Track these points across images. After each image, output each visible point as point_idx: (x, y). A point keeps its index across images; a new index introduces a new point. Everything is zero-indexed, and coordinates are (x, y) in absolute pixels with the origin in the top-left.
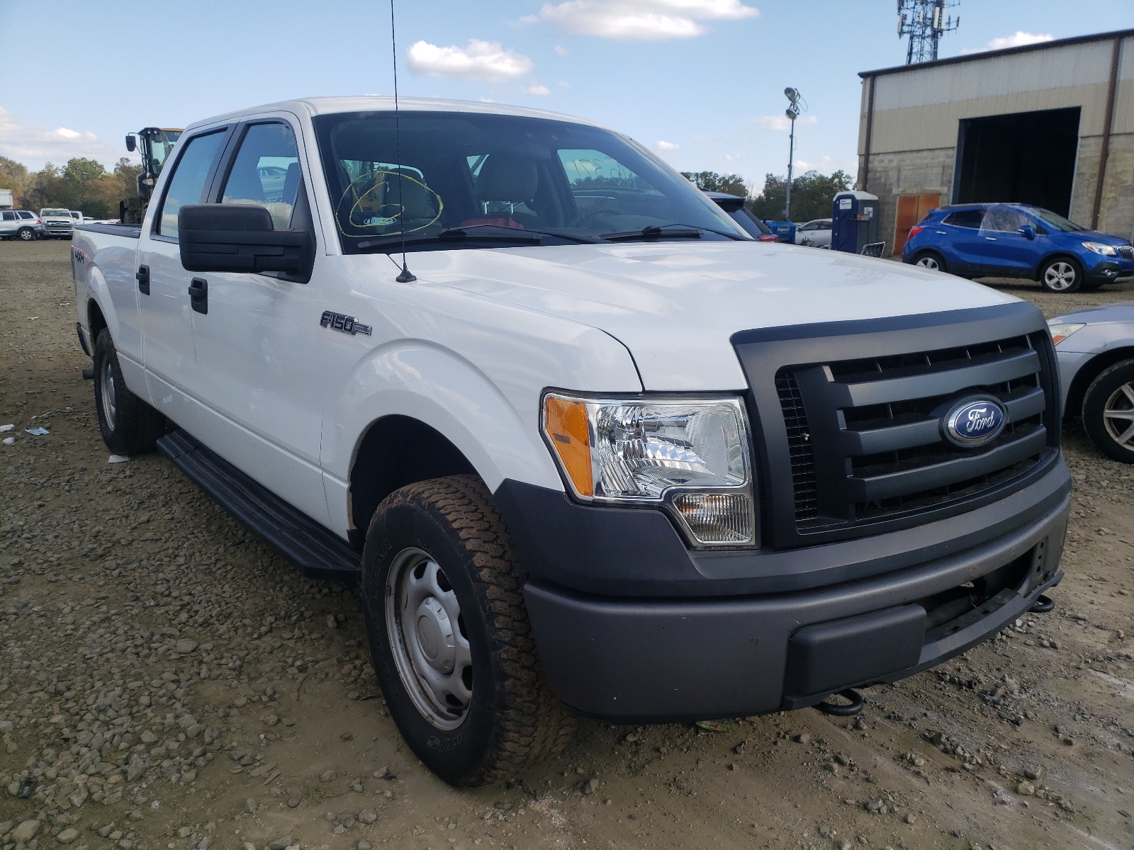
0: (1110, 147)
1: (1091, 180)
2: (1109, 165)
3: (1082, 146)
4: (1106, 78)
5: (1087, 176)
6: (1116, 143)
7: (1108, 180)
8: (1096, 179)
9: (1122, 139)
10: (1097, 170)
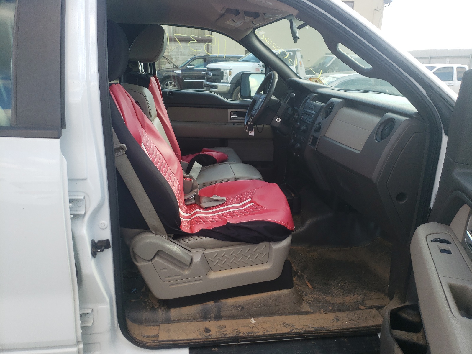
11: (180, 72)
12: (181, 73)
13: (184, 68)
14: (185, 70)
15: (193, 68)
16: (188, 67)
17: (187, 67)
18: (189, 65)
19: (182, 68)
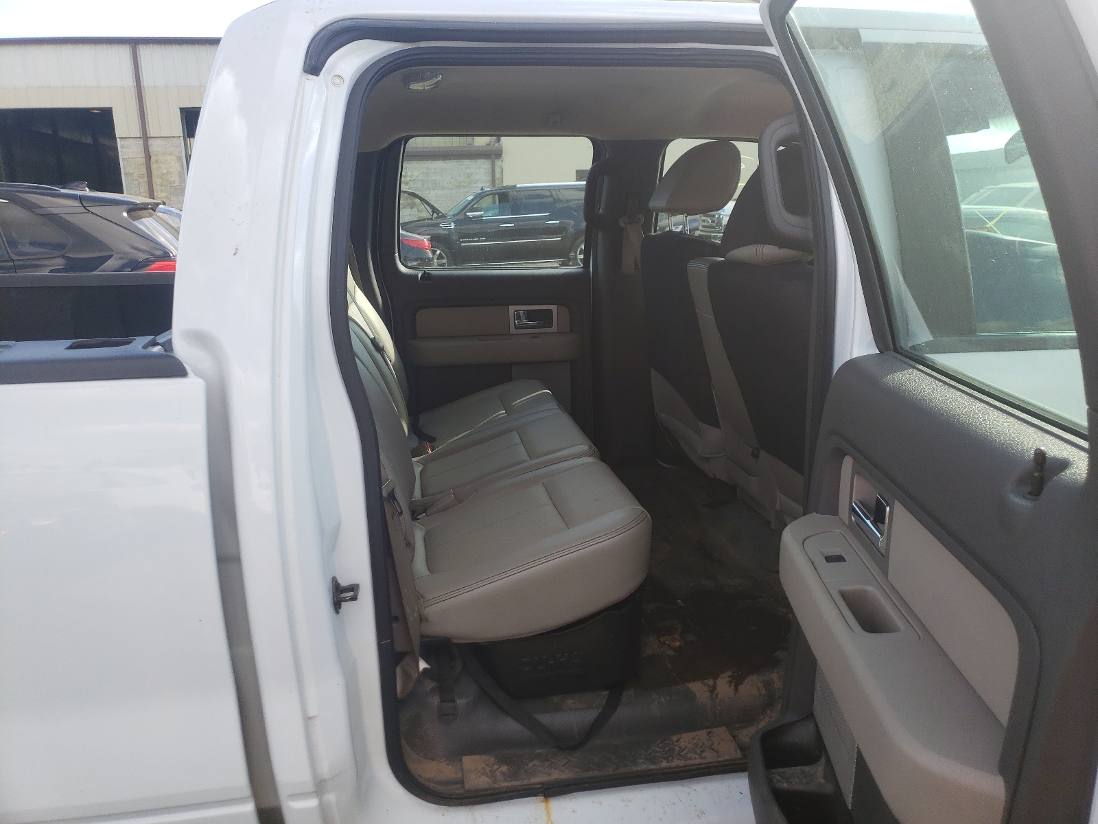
0: (151, 149)
1: (141, 180)
2: (154, 166)
3: (122, 147)
4: (130, 82)
5: (135, 176)
6: (155, 146)
7: (157, 181)
8: (146, 179)
9: (160, 141)
10: (144, 171)
11: (453, 226)
12: (455, 229)
13: (461, 217)
14: (462, 219)
15: (481, 216)
16: (470, 214)
17: (468, 214)
18: (472, 210)
19: (456, 218)
